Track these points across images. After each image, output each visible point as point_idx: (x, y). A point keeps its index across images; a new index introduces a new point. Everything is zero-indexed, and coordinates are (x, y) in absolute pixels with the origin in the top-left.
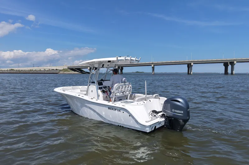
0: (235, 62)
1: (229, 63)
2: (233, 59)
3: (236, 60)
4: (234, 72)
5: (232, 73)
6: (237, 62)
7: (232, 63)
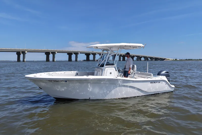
0: (26, 52)
1: (21, 52)
2: (25, 49)
3: (27, 50)
4: (25, 60)
5: (24, 61)
6: (28, 52)
7: (24, 53)
